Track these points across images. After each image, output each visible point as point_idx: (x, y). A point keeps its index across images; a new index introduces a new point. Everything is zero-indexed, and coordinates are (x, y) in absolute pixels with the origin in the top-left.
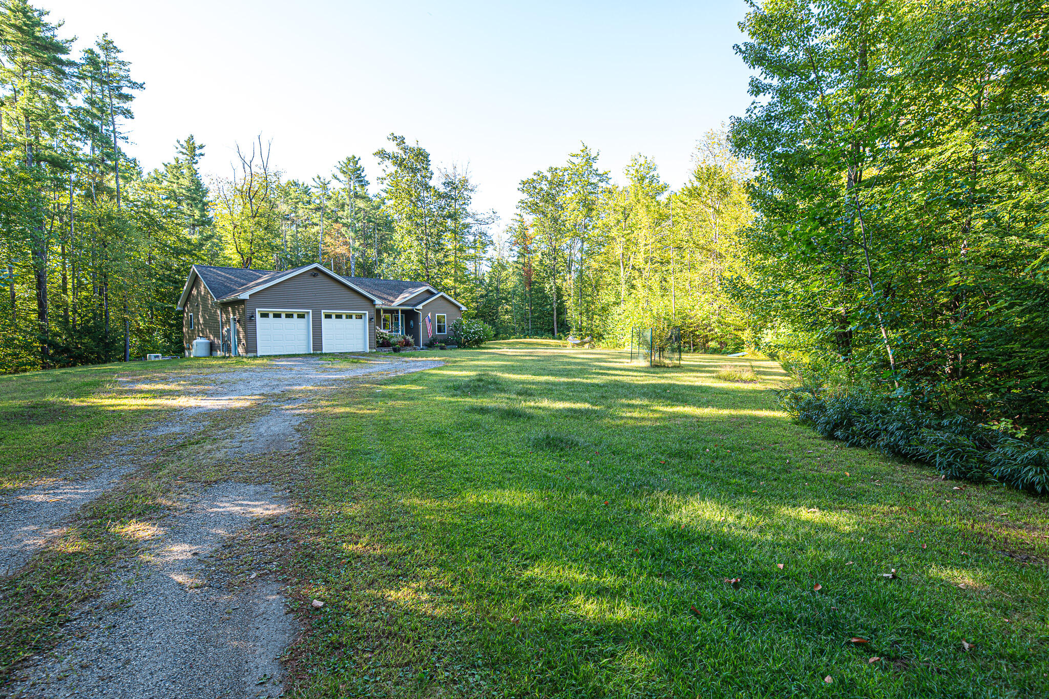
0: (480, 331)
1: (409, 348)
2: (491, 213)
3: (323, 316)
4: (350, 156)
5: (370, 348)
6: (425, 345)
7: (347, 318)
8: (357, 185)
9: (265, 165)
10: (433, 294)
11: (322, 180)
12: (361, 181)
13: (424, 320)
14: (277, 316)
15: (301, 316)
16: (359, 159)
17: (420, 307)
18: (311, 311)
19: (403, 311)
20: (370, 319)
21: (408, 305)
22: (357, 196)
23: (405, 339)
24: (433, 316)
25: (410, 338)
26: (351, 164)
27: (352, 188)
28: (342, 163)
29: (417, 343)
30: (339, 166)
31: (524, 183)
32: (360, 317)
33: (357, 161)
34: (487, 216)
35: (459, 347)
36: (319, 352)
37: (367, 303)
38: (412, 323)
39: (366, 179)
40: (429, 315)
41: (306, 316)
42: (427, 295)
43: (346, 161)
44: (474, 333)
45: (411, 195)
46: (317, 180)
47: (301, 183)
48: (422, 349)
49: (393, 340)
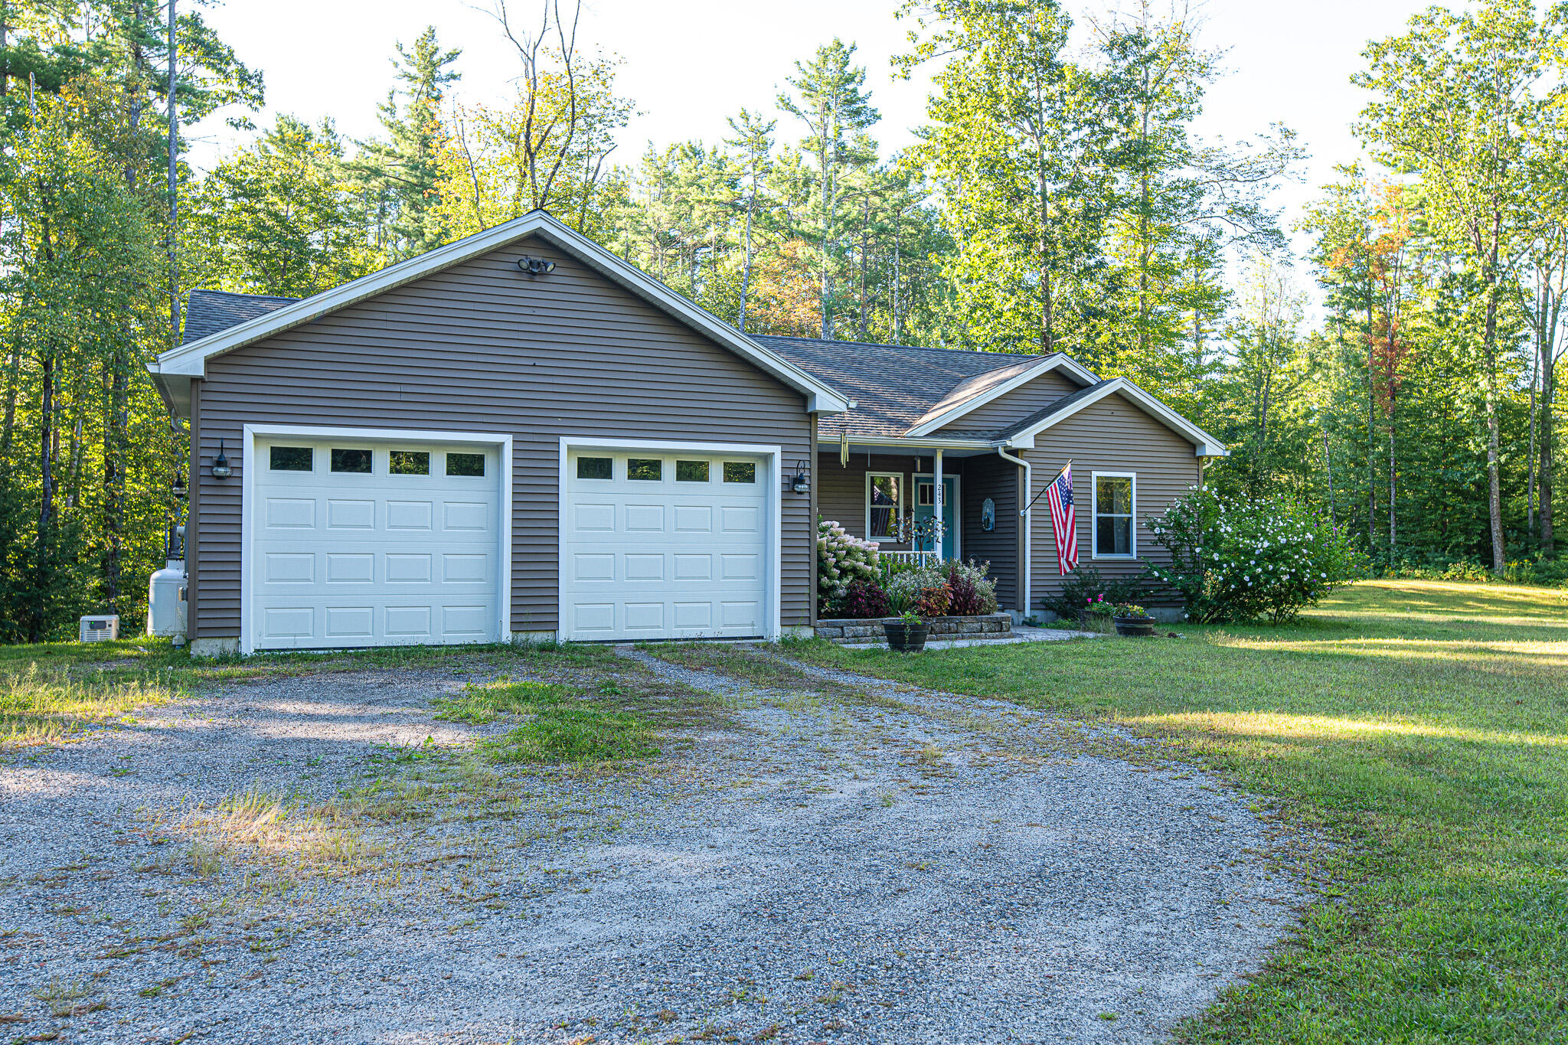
0: (1295, 548)
1: (969, 622)
2: (1277, 136)
3: (567, 467)
4: (829, 43)
5: (786, 621)
6: (1043, 604)
7: (681, 476)
8: (844, 123)
9: (567, 46)
10: (1078, 387)
11: (753, 121)
12: (857, 113)
13: (1040, 494)
14: (352, 460)
15: (466, 465)
16: (853, 48)
17: (1024, 439)
18: (507, 440)
19: (953, 463)
20: (792, 484)
21: (974, 434)
22: (843, 157)
23: (954, 580)
24: (1081, 474)
25: (975, 576)
26: (831, 65)
27: (831, 133)
28: (804, 65)
29: (1008, 596)
30: (799, 77)
31: (1378, 51)
32: (740, 472)
33: (846, 55)
34: (1261, 148)
35: (1194, 620)
36: (539, 637)
37: (778, 409)
38: (988, 509)
39: (871, 104)
40: (1066, 473)
41: (489, 464)
42: (1057, 392)
43: (816, 59)
44: (1273, 555)
45: (998, 98)
46: (739, 122)
47: (708, 149)
48: (1031, 624)
49: (898, 581)
